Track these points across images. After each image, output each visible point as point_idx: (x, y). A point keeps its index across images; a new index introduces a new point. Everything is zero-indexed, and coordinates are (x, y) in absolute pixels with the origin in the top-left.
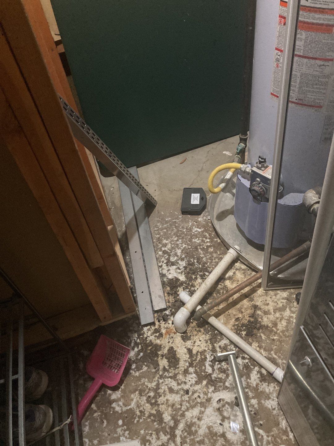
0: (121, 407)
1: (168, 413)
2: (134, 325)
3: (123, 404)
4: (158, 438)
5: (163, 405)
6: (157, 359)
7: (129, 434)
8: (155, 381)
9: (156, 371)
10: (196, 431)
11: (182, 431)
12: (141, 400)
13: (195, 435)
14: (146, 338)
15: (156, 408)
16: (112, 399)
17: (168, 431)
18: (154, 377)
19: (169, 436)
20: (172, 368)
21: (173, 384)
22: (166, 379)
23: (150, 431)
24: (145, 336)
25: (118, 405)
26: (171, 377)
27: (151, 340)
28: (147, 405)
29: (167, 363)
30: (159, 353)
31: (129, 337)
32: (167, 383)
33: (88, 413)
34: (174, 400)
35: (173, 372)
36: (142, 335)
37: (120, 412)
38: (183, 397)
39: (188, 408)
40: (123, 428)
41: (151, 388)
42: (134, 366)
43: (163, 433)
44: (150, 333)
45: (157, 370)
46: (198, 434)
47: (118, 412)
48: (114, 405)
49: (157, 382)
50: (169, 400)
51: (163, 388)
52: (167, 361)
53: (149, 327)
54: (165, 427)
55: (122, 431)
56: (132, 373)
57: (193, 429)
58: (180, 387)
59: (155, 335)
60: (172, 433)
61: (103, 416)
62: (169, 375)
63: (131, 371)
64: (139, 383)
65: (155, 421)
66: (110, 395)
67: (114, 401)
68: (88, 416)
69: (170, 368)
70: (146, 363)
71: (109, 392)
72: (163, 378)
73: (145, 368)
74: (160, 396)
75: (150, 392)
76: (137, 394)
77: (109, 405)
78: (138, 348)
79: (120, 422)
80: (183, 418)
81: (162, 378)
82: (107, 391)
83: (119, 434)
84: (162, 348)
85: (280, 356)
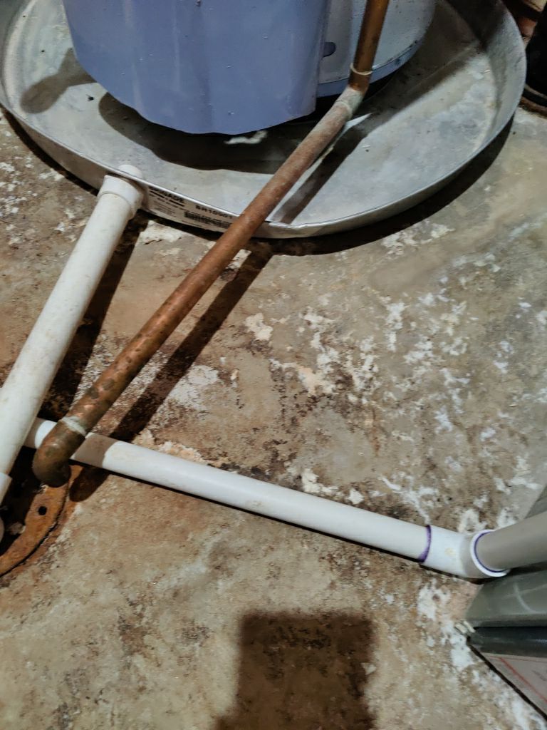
85: (404, 480)
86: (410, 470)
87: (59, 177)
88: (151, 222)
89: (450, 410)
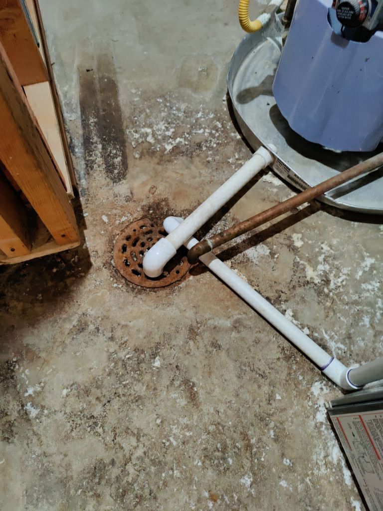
85: (333, 336)
86: (337, 333)
87: (239, 137)
88: (270, 173)
89: (372, 318)
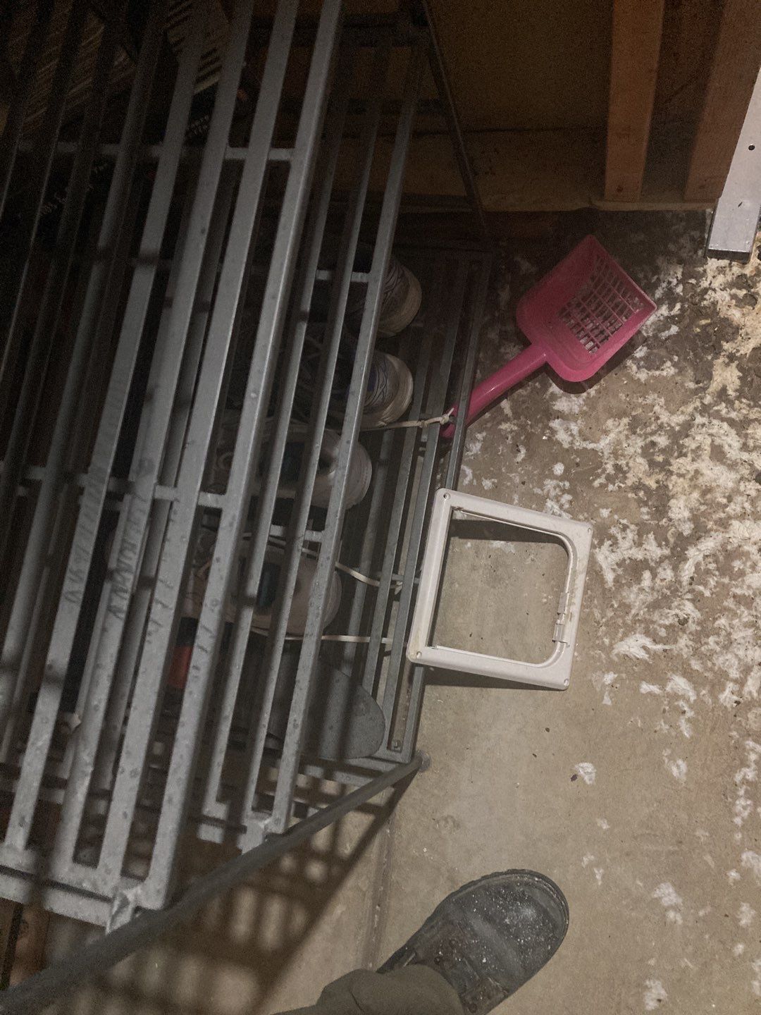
0: (572, 435)
1: (686, 500)
2: (682, 241)
3: (580, 432)
4: (638, 544)
5: (682, 479)
6: (713, 359)
7: (571, 502)
8: (683, 413)
9: (696, 389)
10: (742, 573)
11: (706, 557)
12: (629, 442)
13: (735, 580)
14: (705, 291)
15: (660, 477)
16: (555, 408)
17: (672, 540)
18: (685, 403)
19: (667, 552)
20: (744, 400)
21: (731, 442)
22: (715, 422)
23: (623, 519)
24: (705, 284)
25: (567, 429)
26: (732, 423)
27: (717, 302)
28: (640, 460)
29: (738, 382)
30: (726, 346)
31: (656, 270)
32: (713, 431)
33: (487, 415)
34: (715, 481)
35: (744, 412)
36: (696, 278)
37: (566, 446)
38: (742, 483)
39: (745, 513)
40: (561, 484)
41: (666, 425)
42: (640, 352)
43: (656, 539)
44: (721, 279)
45: (701, 387)
46: (743, 581)
47: (560, 444)
48: (555, 424)
49: (688, 418)
50: (702, 475)
51: (698, 438)
52: (739, 378)
53: (724, 262)
54: (666, 529)
55: (558, 490)
56: (631, 368)
57: (737, 564)
58: (745, 456)
59: (734, 291)
60: (679, 549)
61: (522, 438)
62: (728, 412)
63: (629, 362)
64: (640, 400)
65: (646, 504)
66: (554, 397)
67: (559, 415)
68: (487, 421)
69: (738, 398)
70: (676, 358)
71: (554, 388)
72: (709, 413)
73: (669, 370)
74: (682, 455)
75: (660, 435)
76: (622, 424)
77: (546, 421)
78: (671, 308)
79: (559, 469)
80: (722, 530)
81: (706, 415)
82: (551, 385)
83: (549, 491)
84: (740, 338)
